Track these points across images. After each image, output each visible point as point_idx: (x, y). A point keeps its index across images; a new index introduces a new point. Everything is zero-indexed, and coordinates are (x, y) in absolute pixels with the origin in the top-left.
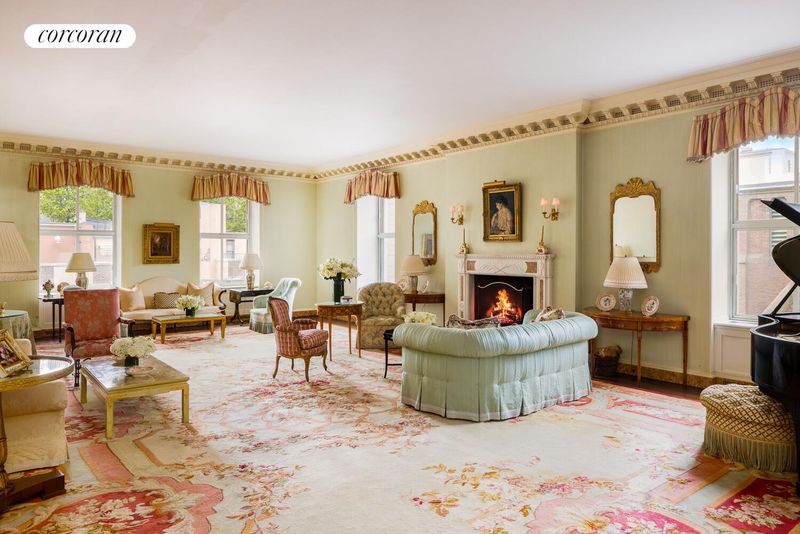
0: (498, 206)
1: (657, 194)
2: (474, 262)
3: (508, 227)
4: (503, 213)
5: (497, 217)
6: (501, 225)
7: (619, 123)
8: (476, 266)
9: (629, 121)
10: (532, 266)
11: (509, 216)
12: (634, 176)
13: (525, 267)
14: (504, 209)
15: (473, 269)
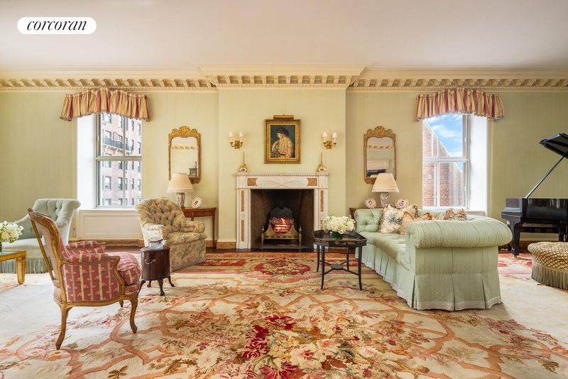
0: (279, 135)
1: (393, 137)
2: (256, 179)
3: (289, 152)
4: (284, 142)
5: (278, 144)
6: (281, 151)
7: (371, 91)
8: (257, 182)
9: (378, 90)
10: (313, 181)
11: (289, 144)
12: (379, 125)
13: (307, 182)
14: (285, 138)
15: (255, 184)
